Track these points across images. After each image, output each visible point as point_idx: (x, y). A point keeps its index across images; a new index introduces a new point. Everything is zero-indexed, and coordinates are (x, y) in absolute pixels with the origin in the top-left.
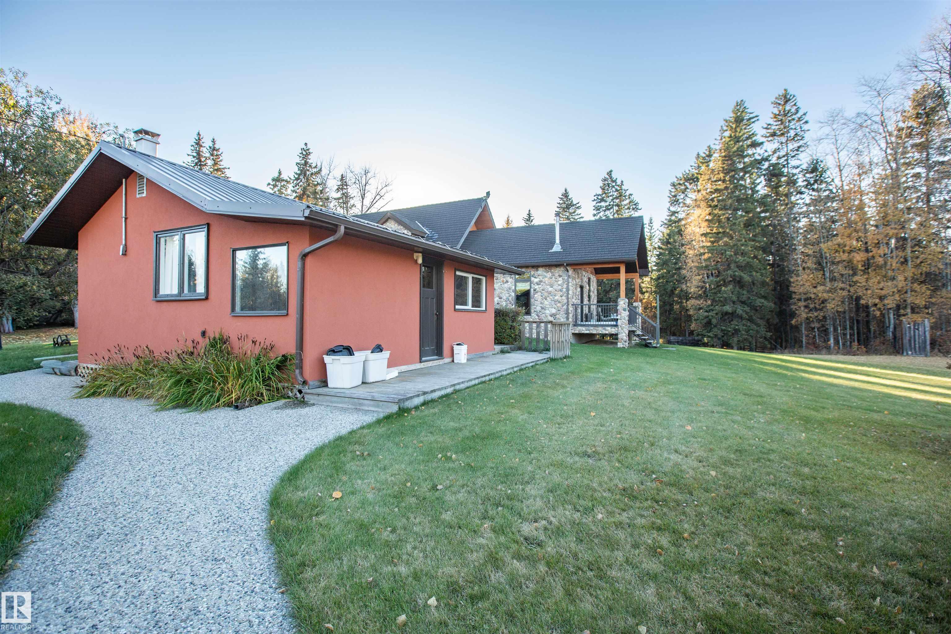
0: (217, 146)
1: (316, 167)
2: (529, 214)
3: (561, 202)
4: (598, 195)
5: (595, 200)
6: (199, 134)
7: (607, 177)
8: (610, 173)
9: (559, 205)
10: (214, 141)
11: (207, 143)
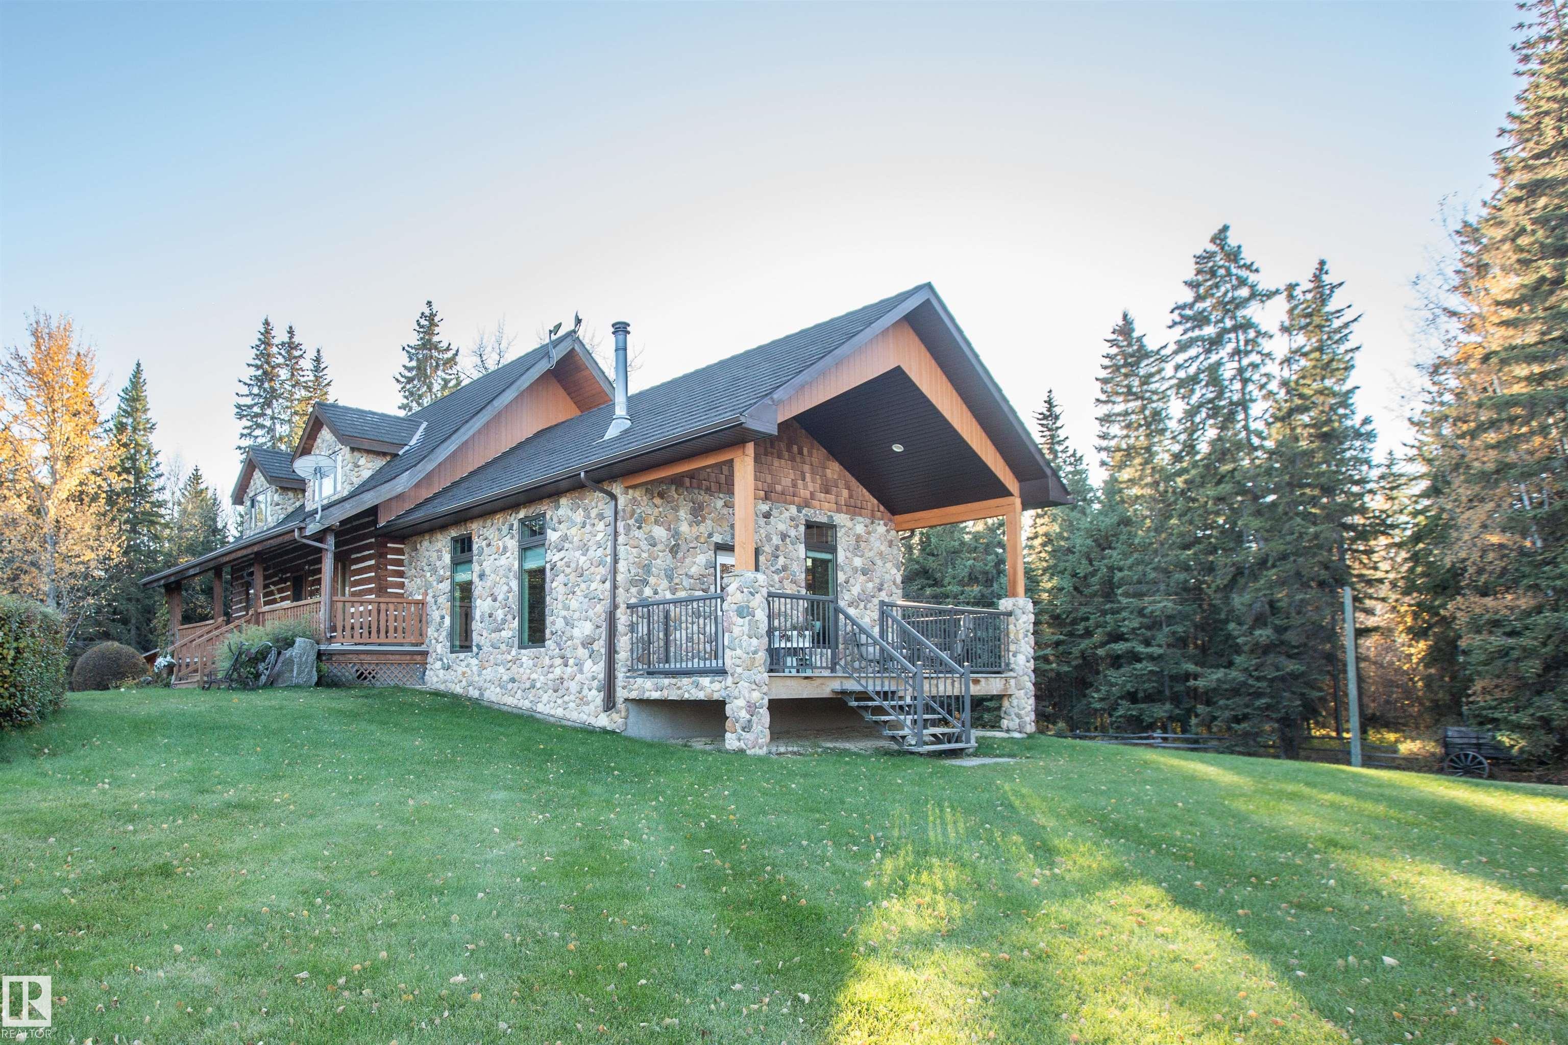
0: (296, 340)
1: (448, 349)
2: (1049, 402)
3: (1114, 350)
4: (1183, 307)
5: (1175, 324)
6: (267, 323)
7: (1212, 248)
8: (1220, 237)
9: (1107, 362)
10: (291, 332)
11: (280, 336)
